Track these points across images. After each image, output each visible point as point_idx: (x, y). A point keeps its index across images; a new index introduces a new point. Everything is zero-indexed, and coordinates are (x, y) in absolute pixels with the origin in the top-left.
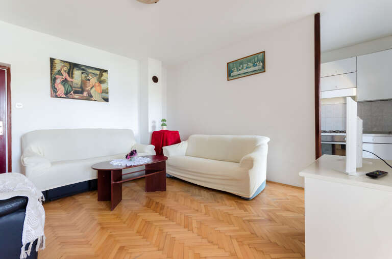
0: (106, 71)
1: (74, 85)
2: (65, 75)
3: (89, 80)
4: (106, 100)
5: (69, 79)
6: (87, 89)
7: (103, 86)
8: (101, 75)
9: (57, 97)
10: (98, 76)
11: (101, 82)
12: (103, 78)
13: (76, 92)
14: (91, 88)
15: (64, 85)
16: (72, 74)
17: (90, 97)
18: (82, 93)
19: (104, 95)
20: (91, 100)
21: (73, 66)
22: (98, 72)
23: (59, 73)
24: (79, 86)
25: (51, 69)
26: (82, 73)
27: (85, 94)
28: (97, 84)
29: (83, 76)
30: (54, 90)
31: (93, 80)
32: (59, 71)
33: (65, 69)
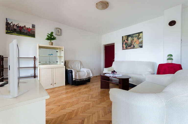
0: (142, 32)
1: (129, 44)
2: (126, 41)
3: (134, 40)
4: (141, 47)
5: (127, 42)
6: (133, 44)
7: (140, 40)
8: (139, 35)
9: (123, 49)
10: (137, 37)
11: (139, 39)
12: (140, 36)
13: (129, 46)
14: (135, 43)
15: (125, 45)
16: (128, 39)
17: (134, 47)
18: (131, 46)
19: (140, 45)
20: (134, 48)
21: (128, 36)
22: (138, 35)
23: (124, 41)
24: (130, 43)
25: (122, 40)
26: (131, 38)
27: (132, 46)
28: (137, 40)
29: (132, 39)
30: (123, 47)
31: (135, 39)
32: (124, 40)
33: (126, 38)
